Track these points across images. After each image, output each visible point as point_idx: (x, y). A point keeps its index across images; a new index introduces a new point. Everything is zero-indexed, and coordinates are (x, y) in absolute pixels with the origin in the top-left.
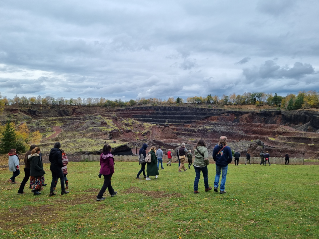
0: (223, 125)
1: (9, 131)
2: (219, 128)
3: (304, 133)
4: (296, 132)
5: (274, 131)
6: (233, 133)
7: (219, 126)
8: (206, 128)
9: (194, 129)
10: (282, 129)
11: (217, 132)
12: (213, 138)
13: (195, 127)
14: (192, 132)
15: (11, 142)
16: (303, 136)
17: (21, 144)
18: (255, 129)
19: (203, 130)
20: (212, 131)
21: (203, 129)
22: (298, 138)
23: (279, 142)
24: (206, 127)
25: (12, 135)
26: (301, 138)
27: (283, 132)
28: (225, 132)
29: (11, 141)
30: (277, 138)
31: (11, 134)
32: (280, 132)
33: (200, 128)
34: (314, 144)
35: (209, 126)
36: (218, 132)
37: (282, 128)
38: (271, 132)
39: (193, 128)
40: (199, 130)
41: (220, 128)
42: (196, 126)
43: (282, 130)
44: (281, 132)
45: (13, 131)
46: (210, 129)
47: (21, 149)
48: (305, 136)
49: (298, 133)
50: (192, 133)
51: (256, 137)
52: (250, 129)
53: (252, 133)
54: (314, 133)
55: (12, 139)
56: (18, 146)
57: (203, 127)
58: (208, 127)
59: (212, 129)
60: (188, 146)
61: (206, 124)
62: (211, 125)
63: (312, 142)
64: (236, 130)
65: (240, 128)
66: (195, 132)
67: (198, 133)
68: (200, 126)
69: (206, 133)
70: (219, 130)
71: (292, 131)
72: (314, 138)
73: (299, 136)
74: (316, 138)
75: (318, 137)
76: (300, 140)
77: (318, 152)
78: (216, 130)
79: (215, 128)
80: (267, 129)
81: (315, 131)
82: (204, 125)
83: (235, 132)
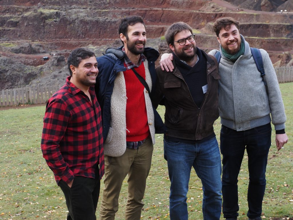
0: (82, 4)
2: (76, 13)
3: (256, 15)
4: (241, 12)
5: (198, 14)
6: (109, 22)
7: (73, 6)
8: (42, 13)
9: (11, 17)
10: (213, 7)
11: (70, 24)
12: (60, 38)
14: (8, 26)
16: (254, 22)
18: (157, 10)
19: (35, 18)
20: (58, 20)
21: (35, 16)
22: (245, 25)
23: (210, 38)
24: (41, 10)
26: (250, 25)
27: (216, 15)
28: (91, 21)
30: (203, 29)
32: (209, 14)
33: (26, 14)
34: (274, 36)
35: (50, 9)
36: (74, 21)
37: (212, 5)
38: (191, 15)
39: (7, 15)
40: (26, 18)
41: (78, 12)
42: (14, 8)
43: (213, 9)
44: (212, 14)
46: (50, 16)
48: (258, 21)
49: (243, 14)
50: (6, 28)
51: (159, 29)
52: (146, 11)
53: (151, 21)
54: (273, 14)
57: (35, 11)
58: (47, 11)
59: (57, 14)
60: (5, 61)
61: (39, 4)
62: (54, 5)
63: (271, 32)
64: (115, 16)
65: (123, 10)
66: (15, 24)
67: (23, 28)
68: (27, 10)
69: (44, 26)
70: (74, 16)
71: (233, 11)
72: (274, 25)
73: (247, 21)
74: (277, 23)
75: (282, 21)
76: (249, 30)
77: (287, 52)
78: (68, 17)
79: (64, 13)
80: (181, 10)
81: (273, 9)
82: (35, 7)
83: (113, 20)
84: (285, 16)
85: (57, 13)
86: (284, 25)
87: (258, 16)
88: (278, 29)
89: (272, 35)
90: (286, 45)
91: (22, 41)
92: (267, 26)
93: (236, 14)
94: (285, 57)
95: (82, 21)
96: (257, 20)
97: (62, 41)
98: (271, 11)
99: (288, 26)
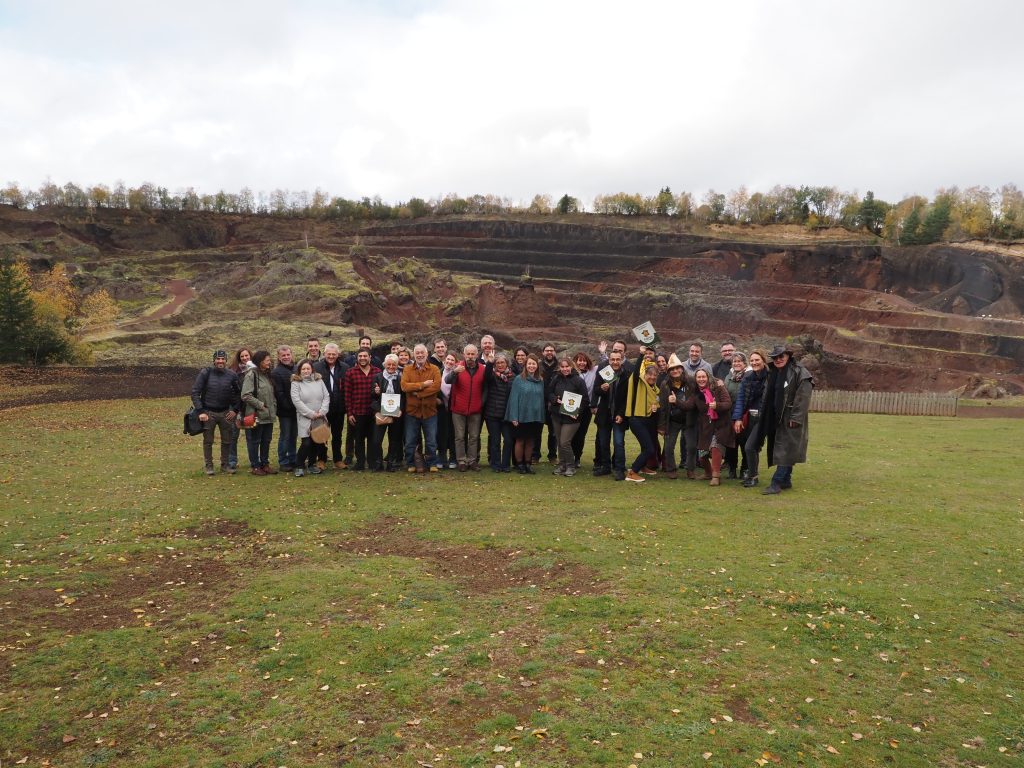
0: (702, 288)
1: (11, 289)
2: (692, 297)
3: (943, 319)
4: (919, 313)
5: (856, 311)
6: (732, 312)
7: (690, 289)
8: (650, 295)
9: (613, 298)
10: (879, 303)
11: (684, 310)
12: (668, 327)
13: (617, 291)
14: (607, 308)
15: (19, 326)
16: (938, 328)
17: (52, 334)
18: (800, 302)
19: (640, 301)
20: (668, 304)
21: (641, 298)
22: (922, 331)
23: (867, 344)
24: (650, 291)
25: (23, 306)
26: (930, 332)
27: (882, 313)
28: (710, 309)
29: (17, 324)
30: (861, 331)
31: (17, 302)
32: (872, 312)
33: (630, 296)
34: (966, 350)
35: (661, 290)
36: (688, 308)
37: (878, 300)
38: (846, 311)
39: (609, 295)
40: (630, 300)
41: (696, 296)
42: (618, 286)
43: (879, 306)
44: (876, 312)
45: (24, 290)
46: (660, 300)
47: (55, 350)
49: (923, 316)
50: (605, 310)
51: (800, 325)
52: (785, 301)
53: (790, 315)
54: (969, 319)
55: (23, 317)
56: (43, 338)
57: (642, 292)
58: (656, 293)
59: (669, 298)
60: (592, 349)
61: (649, 284)
62: (667, 285)
63: (962, 344)
64: (742, 305)
65: (754, 298)
66: (616, 306)
67: (624, 312)
68: (632, 290)
69: (650, 311)
70: (689, 302)
71: (907, 310)
72: (968, 334)
73: (926, 326)
74: (973, 332)
75: (982, 330)
76: (928, 338)
77: (977, 374)
78: (680, 302)
79: (677, 297)
80: (834, 304)
81: (972, 313)
82: (643, 287)
83: (738, 310)
84: (988, 323)
85: (668, 296)
86: (983, 337)
87: (944, 320)
88: (974, 341)
89: (963, 347)
90: (983, 364)
91: (622, 327)
92: (957, 335)
93: (911, 315)
94: (973, 381)
95: (698, 308)
96: (943, 326)
97: (670, 331)
98: (968, 315)
99: (990, 338)
